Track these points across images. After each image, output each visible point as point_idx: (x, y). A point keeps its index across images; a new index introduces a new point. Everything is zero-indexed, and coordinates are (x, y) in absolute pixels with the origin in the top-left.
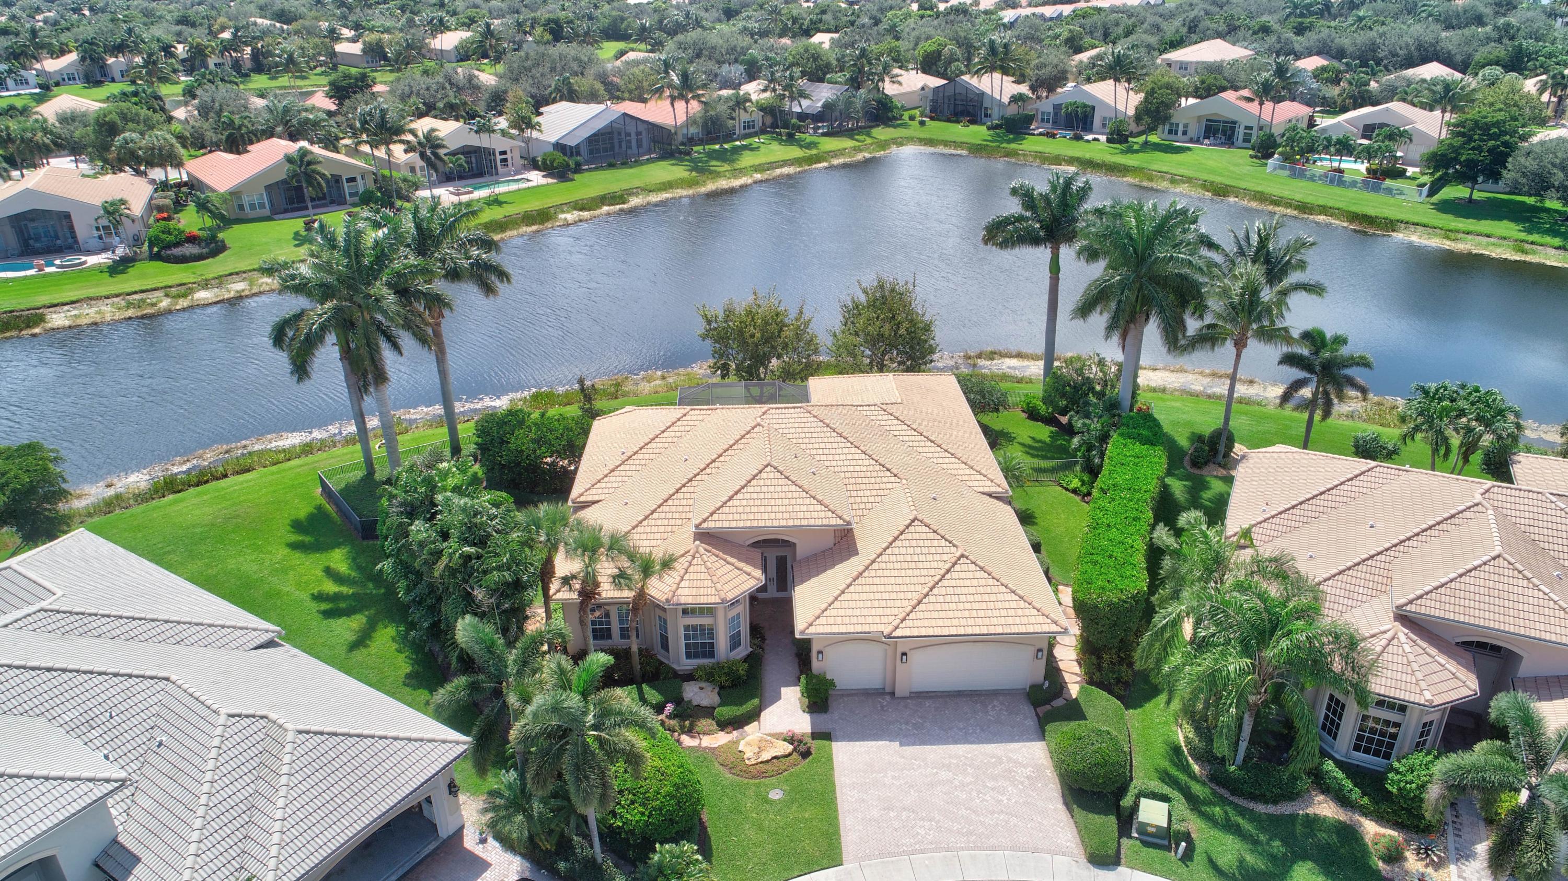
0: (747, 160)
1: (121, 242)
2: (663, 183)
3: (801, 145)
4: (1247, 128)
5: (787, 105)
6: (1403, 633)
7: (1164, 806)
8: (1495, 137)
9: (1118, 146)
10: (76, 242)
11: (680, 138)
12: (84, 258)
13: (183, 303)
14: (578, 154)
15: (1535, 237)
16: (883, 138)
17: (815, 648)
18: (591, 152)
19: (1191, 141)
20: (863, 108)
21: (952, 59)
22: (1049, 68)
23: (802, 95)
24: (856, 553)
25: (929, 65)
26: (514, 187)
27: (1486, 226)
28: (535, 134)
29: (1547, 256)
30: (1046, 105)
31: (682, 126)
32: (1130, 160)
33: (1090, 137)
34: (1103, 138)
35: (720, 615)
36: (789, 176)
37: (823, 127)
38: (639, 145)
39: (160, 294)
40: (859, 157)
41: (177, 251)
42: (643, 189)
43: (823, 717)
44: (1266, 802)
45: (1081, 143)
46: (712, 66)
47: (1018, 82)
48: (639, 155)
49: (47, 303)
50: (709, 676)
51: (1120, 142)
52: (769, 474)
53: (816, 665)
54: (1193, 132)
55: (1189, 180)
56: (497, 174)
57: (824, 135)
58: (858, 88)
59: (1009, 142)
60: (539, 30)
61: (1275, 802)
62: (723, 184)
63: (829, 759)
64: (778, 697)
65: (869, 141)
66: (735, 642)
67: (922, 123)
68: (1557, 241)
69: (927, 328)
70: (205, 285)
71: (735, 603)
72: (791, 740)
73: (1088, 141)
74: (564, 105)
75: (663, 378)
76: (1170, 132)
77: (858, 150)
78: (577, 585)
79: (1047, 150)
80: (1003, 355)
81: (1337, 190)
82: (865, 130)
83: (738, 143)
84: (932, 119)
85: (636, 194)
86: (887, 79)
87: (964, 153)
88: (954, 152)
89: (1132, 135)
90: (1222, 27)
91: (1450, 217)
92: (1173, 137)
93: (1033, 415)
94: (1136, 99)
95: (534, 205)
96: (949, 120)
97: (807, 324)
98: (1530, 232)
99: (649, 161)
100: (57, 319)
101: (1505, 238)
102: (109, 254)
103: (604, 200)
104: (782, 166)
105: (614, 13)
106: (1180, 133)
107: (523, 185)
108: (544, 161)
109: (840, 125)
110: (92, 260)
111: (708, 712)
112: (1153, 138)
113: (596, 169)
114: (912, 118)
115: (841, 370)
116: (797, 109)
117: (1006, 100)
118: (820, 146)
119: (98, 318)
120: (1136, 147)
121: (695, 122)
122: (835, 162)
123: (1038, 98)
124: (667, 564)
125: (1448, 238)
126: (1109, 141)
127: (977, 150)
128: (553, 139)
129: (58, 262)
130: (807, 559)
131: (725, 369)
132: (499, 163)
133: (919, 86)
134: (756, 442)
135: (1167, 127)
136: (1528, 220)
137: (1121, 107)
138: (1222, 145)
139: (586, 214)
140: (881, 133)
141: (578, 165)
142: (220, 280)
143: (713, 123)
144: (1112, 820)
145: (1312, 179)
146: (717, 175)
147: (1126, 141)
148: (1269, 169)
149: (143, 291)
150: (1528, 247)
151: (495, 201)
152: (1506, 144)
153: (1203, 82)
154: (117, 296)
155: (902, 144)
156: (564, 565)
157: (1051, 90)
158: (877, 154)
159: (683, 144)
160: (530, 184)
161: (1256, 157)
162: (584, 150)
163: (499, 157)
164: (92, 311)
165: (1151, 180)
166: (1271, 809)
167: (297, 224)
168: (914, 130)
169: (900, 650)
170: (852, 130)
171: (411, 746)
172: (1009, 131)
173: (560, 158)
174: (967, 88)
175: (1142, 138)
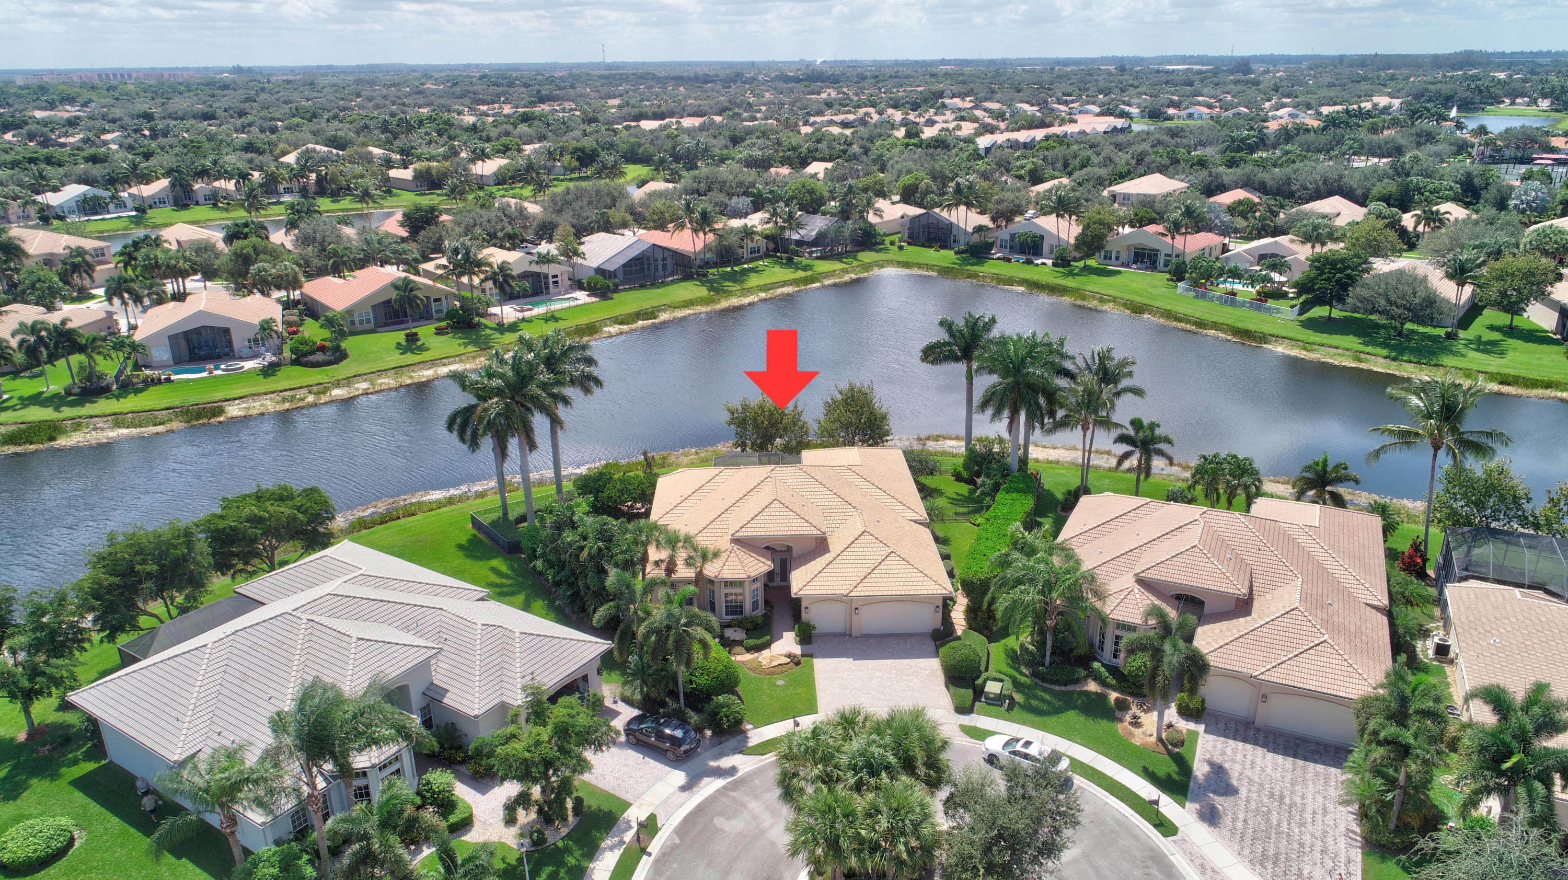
0: (754, 281)
1: (267, 351)
2: (685, 301)
3: (797, 267)
4: (1166, 255)
5: (787, 234)
6: (1137, 588)
7: (1000, 684)
8: (1340, 271)
9: (1061, 269)
10: (232, 351)
11: (698, 263)
12: (242, 364)
13: (324, 399)
14: (615, 276)
15: (1369, 349)
16: (867, 260)
17: (804, 605)
18: (625, 274)
19: (1123, 265)
20: (851, 236)
21: (928, 192)
22: (1006, 204)
23: (800, 226)
24: (829, 551)
25: (908, 196)
26: (566, 304)
27: (1335, 339)
28: (580, 261)
29: (1376, 365)
30: (1004, 234)
31: (700, 252)
32: (1070, 282)
33: (1039, 261)
34: (1049, 262)
35: (747, 586)
36: (788, 294)
37: (817, 251)
38: (665, 268)
39: (305, 391)
40: (847, 278)
41: (311, 358)
42: (669, 306)
43: (808, 647)
44: (1060, 684)
45: (1031, 266)
46: (722, 197)
47: (982, 213)
48: (665, 277)
49: (222, 398)
50: (739, 625)
51: (1063, 267)
52: (776, 505)
53: (804, 616)
54: (1124, 257)
55: (1114, 300)
56: (548, 293)
57: (818, 258)
58: (848, 219)
59: (972, 264)
60: (567, 158)
61: (1065, 685)
62: (734, 301)
63: (812, 667)
64: (781, 637)
65: (855, 263)
66: (755, 605)
67: (901, 248)
68: (1385, 352)
69: (884, 418)
70: (338, 384)
71: (755, 580)
72: (789, 656)
73: (1037, 265)
74: (602, 235)
75: (697, 454)
76: (1105, 258)
77: (846, 271)
78: (663, 566)
79: (1003, 272)
80: (945, 438)
81: (1229, 309)
82: (852, 254)
83: (746, 266)
84: (909, 244)
85: (665, 311)
86: (871, 212)
87: (935, 274)
88: (926, 273)
89: (1075, 259)
90: (1166, 161)
91: (1310, 332)
92: (1107, 262)
93: (958, 478)
94: (1076, 230)
95: (583, 320)
96: (923, 246)
97: (800, 414)
98: (1366, 344)
99: (673, 282)
100: (234, 410)
101: (1348, 350)
102: (260, 360)
103: (638, 316)
104: (782, 286)
105: (632, 140)
106: (1113, 258)
107: (572, 303)
108: (589, 283)
109: (831, 250)
110: (248, 365)
111: (740, 643)
112: (1092, 262)
113: (630, 289)
114: (892, 243)
115: (823, 446)
116: (796, 237)
117: (970, 229)
118: (815, 268)
119: (262, 410)
120: (1076, 271)
121: (710, 250)
122: (827, 282)
123: (998, 227)
124: (716, 555)
125: (1305, 349)
126: (1054, 265)
127: (945, 272)
128: (595, 265)
129: (223, 366)
130: (799, 557)
131: (743, 446)
132: (551, 285)
133: (900, 215)
134: (768, 487)
135: (1103, 254)
136: (1369, 335)
137: (1063, 236)
138: (1147, 269)
139: (625, 328)
140: (866, 257)
141: (616, 285)
142: (348, 381)
143: (726, 251)
144: (970, 692)
145: (1211, 300)
146: (729, 294)
147: (1069, 265)
148: (1179, 291)
149: (291, 389)
150: (1362, 356)
151: (551, 318)
152: (1349, 277)
153: (1136, 215)
154: (273, 393)
155: (883, 267)
156: (654, 554)
157: (1009, 220)
158: (862, 275)
159: (700, 267)
160: (579, 302)
161: (1172, 280)
162: (620, 275)
163: (551, 280)
164: (257, 404)
165: (1084, 299)
166: (1063, 688)
167: (400, 336)
168: (893, 253)
169: (854, 606)
170: (841, 254)
171: (579, 644)
172: (973, 255)
173: (602, 281)
174: (938, 220)
175: (1081, 264)
